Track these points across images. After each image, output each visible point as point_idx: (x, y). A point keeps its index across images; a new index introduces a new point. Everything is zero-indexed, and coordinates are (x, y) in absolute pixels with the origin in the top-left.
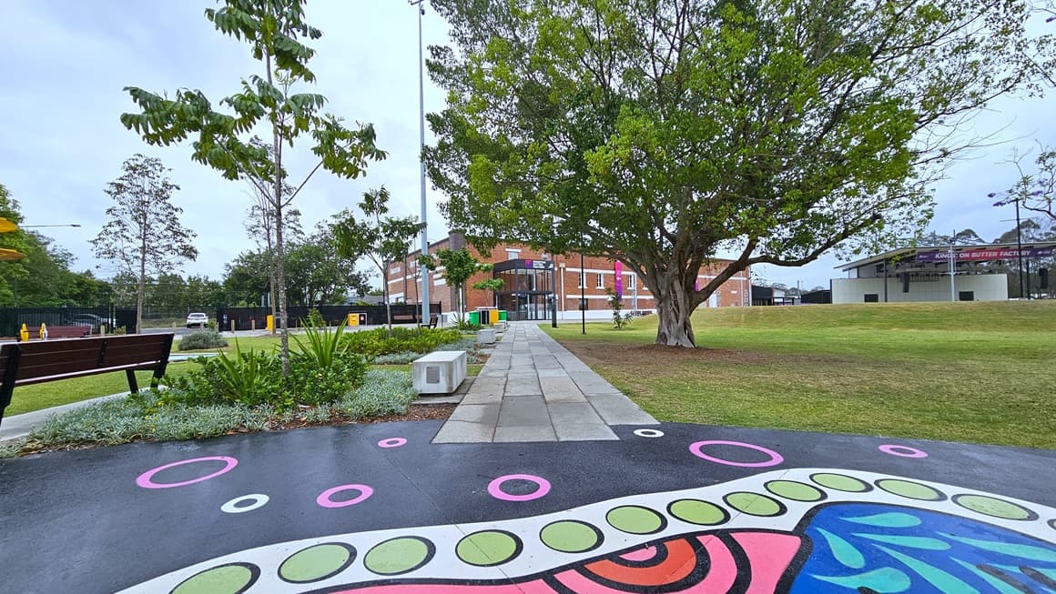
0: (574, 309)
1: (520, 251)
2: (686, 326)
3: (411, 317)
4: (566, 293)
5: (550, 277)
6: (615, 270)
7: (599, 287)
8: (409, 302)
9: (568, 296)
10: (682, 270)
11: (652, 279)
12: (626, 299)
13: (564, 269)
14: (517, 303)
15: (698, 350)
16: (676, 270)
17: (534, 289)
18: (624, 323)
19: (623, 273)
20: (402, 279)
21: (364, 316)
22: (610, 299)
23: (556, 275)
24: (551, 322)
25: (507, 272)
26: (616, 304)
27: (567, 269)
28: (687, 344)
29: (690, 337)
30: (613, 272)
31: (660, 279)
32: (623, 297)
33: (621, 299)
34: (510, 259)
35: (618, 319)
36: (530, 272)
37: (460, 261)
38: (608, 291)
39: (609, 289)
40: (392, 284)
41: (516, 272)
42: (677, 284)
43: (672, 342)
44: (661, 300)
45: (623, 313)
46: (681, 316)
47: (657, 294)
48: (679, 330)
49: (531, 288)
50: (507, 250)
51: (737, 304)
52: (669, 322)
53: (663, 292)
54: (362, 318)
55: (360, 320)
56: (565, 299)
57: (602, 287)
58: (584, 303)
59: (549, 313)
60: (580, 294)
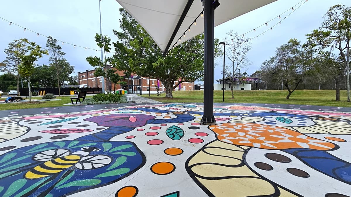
0: (146, 91)
2: (171, 94)
3: (93, 92)
5: (139, 81)
7: (153, 84)
8: (89, 87)
9: (144, 87)
10: (170, 82)
11: (165, 84)
12: (161, 88)
15: (173, 98)
16: (169, 82)
17: (134, 84)
18: (160, 94)
19: (159, 82)
20: (86, 79)
21: (76, 91)
22: (156, 88)
23: (140, 80)
24: (140, 94)
26: (158, 89)
27: (143, 79)
28: (171, 97)
29: (172, 96)
30: (157, 80)
31: (166, 84)
32: (160, 87)
33: (159, 88)
35: (158, 93)
36: (132, 79)
37: (116, 77)
38: (156, 86)
39: (156, 85)
40: (81, 81)
41: (128, 79)
42: (169, 85)
43: (168, 97)
44: (166, 88)
45: (159, 92)
46: (170, 92)
47: (166, 87)
48: (170, 94)
49: (132, 84)
51: (191, 90)
52: (168, 93)
53: (167, 87)
54: (75, 92)
55: (75, 93)
56: (143, 87)
57: (154, 84)
58: (149, 89)
59: (138, 92)
60: (147, 86)
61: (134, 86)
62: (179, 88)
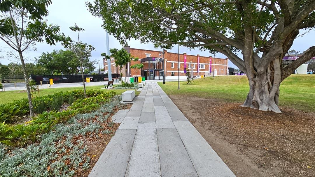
0: (170, 76)
1: (150, 54)
4: (167, 70)
5: (162, 64)
6: (184, 62)
9: (168, 71)
13: (166, 61)
14: (150, 74)
17: (156, 69)
19: (187, 63)
23: (164, 63)
24: (162, 81)
25: (146, 62)
27: (168, 61)
30: (183, 63)
34: (147, 57)
35: (188, 80)
36: (154, 62)
40: (106, 67)
41: (149, 62)
49: (154, 68)
50: (146, 54)
51: (223, 74)
54: (91, 79)
56: (167, 72)
57: (180, 68)
58: (173, 73)
59: (161, 77)
60: (172, 70)
61: (157, 71)
62: (209, 72)
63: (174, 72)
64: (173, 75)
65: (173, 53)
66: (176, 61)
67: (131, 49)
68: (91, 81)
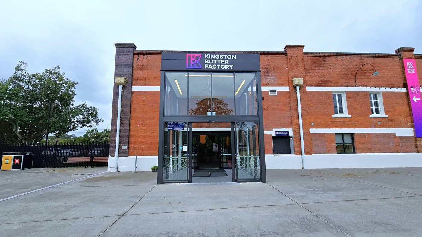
6: (405, 85)
7: (376, 115)
9: (312, 131)
13: (302, 87)
27: (309, 89)
30: (404, 90)
54: (17, 161)
58: (348, 141)
60: (336, 127)
63: (352, 135)
64: (343, 149)
65: (337, 55)
66: (356, 85)
67: (140, 53)
68: (16, 166)
